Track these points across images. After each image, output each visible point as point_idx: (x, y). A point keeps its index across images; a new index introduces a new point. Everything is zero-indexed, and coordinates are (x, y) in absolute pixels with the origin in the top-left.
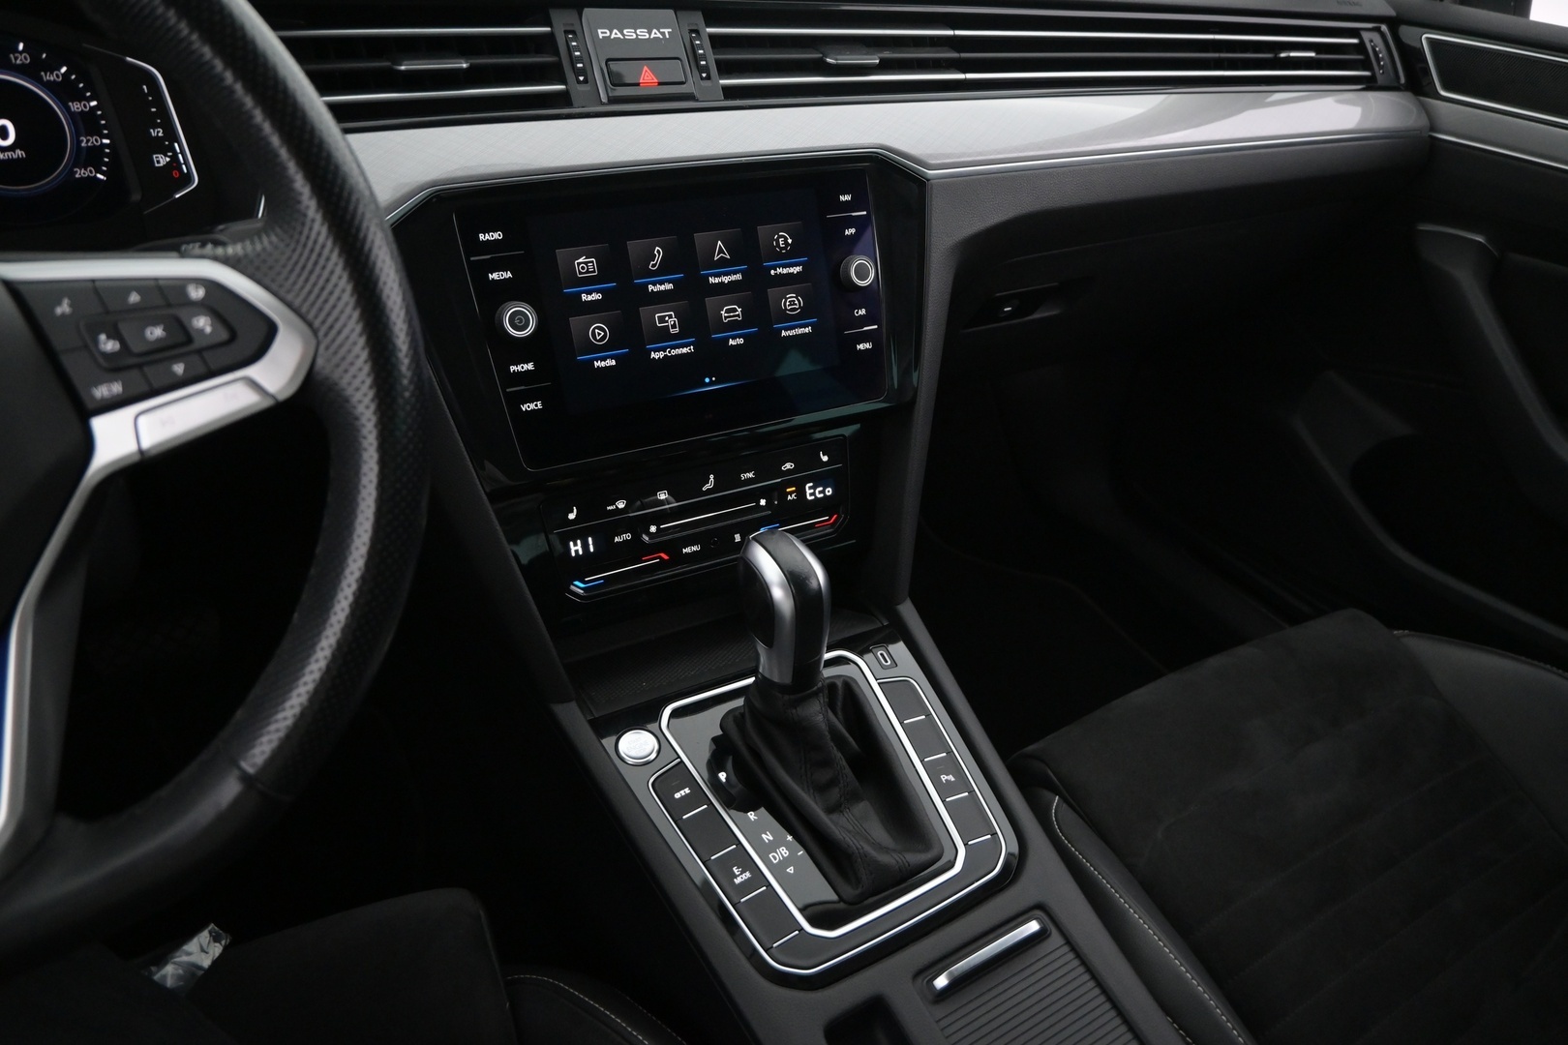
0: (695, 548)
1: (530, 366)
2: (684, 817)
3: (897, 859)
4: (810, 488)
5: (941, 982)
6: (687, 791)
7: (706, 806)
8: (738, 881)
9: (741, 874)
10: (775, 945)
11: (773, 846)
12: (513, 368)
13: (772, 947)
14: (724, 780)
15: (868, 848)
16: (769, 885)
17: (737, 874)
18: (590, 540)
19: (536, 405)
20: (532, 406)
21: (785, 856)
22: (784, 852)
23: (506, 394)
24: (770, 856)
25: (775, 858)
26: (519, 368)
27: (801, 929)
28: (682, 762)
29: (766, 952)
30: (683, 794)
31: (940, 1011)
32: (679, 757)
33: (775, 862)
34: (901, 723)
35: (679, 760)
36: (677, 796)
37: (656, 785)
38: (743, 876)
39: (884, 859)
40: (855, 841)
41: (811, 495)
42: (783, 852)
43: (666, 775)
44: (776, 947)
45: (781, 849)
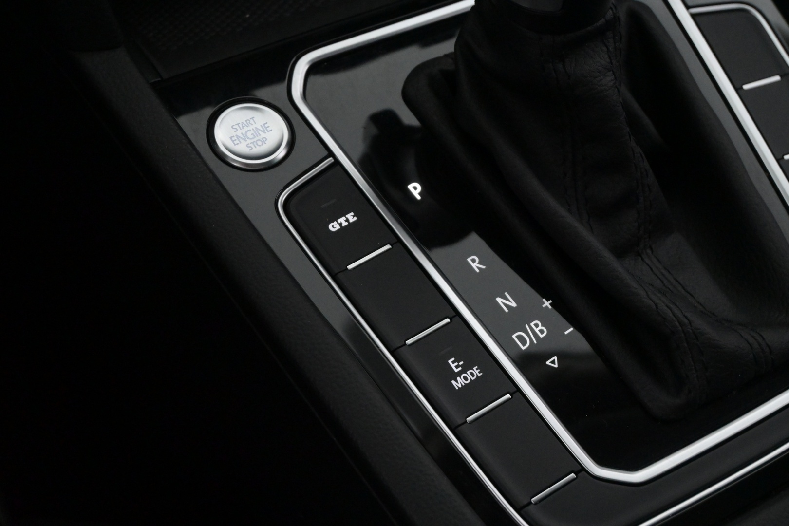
2: (350, 267)
3: (751, 341)
6: (351, 217)
7: (388, 247)
8: (458, 383)
9: (464, 371)
10: (535, 499)
11: (518, 319)
13: (531, 503)
14: (419, 197)
15: (699, 323)
16: (517, 390)
17: (456, 370)
21: (541, 336)
22: (539, 328)
24: (514, 336)
25: (524, 342)
27: (581, 469)
28: (337, 162)
29: (519, 510)
30: (345, 224)
32: (331, 154)
33: (523, 348)
34: (738, 89)
35: (330, 160)
36: (334, 227)
37: (292, 207)
38: (468, 375)
39: (729, 341)
40: (676, 311)
42: (537, 330)
43: (308, 188)
44: (536, 503)
45: (532, 324)
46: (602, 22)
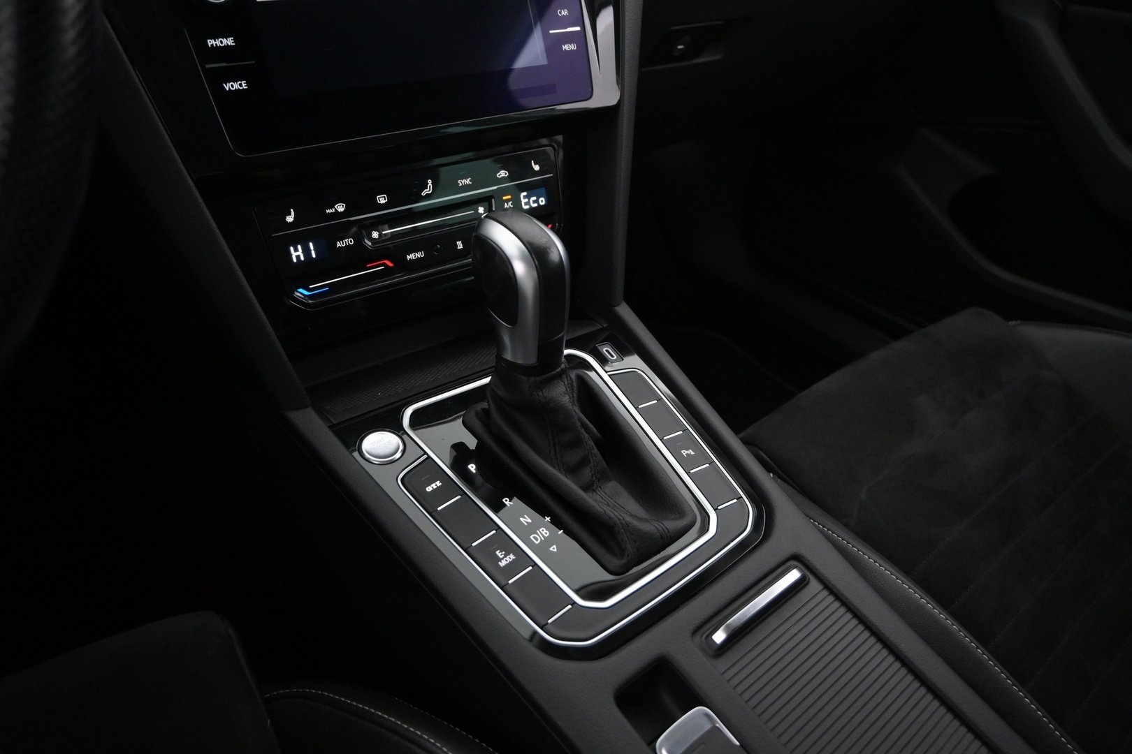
0: (419, 255)
1: (229, 42)
2: (439, 509)
3: (657, 526)
4: (525, 197)
5: (719, 637)
6: (438, 483)
7: (459, 497)
8: (503, 563)
9: (505, 556)
10: (550, 621)
11: (533, 528)
12: (211, 42)
13: (547, 623)
14: (474, 471)
15: (628, 519)
16: (535, 565)
17: (501, 557)
18: (311, 245)
19: (241, 85)
20: (236, 86)
21: (546, 536)
22: (544, 532)
23: (206, 71)
24: (531, 537)
25: (537, 539)
26: (218, 42)
27: (574, 603)
28: (429, 457)
29: (541, 628)
30: (435, 487)
31: (722, 664)
32: (426, 453)
33: (537, 543)
34: (636, 408)
35: (426, 456)
36: (429, 489)
37: (406, 480)
38: (508, 558)
39: (645, 527)
40: (616, 514)
41: (526, 204)
42: (543, 533)
43: (413, 472)
44: (551, 623)
45: (541, 530)
46: (559, 369)
